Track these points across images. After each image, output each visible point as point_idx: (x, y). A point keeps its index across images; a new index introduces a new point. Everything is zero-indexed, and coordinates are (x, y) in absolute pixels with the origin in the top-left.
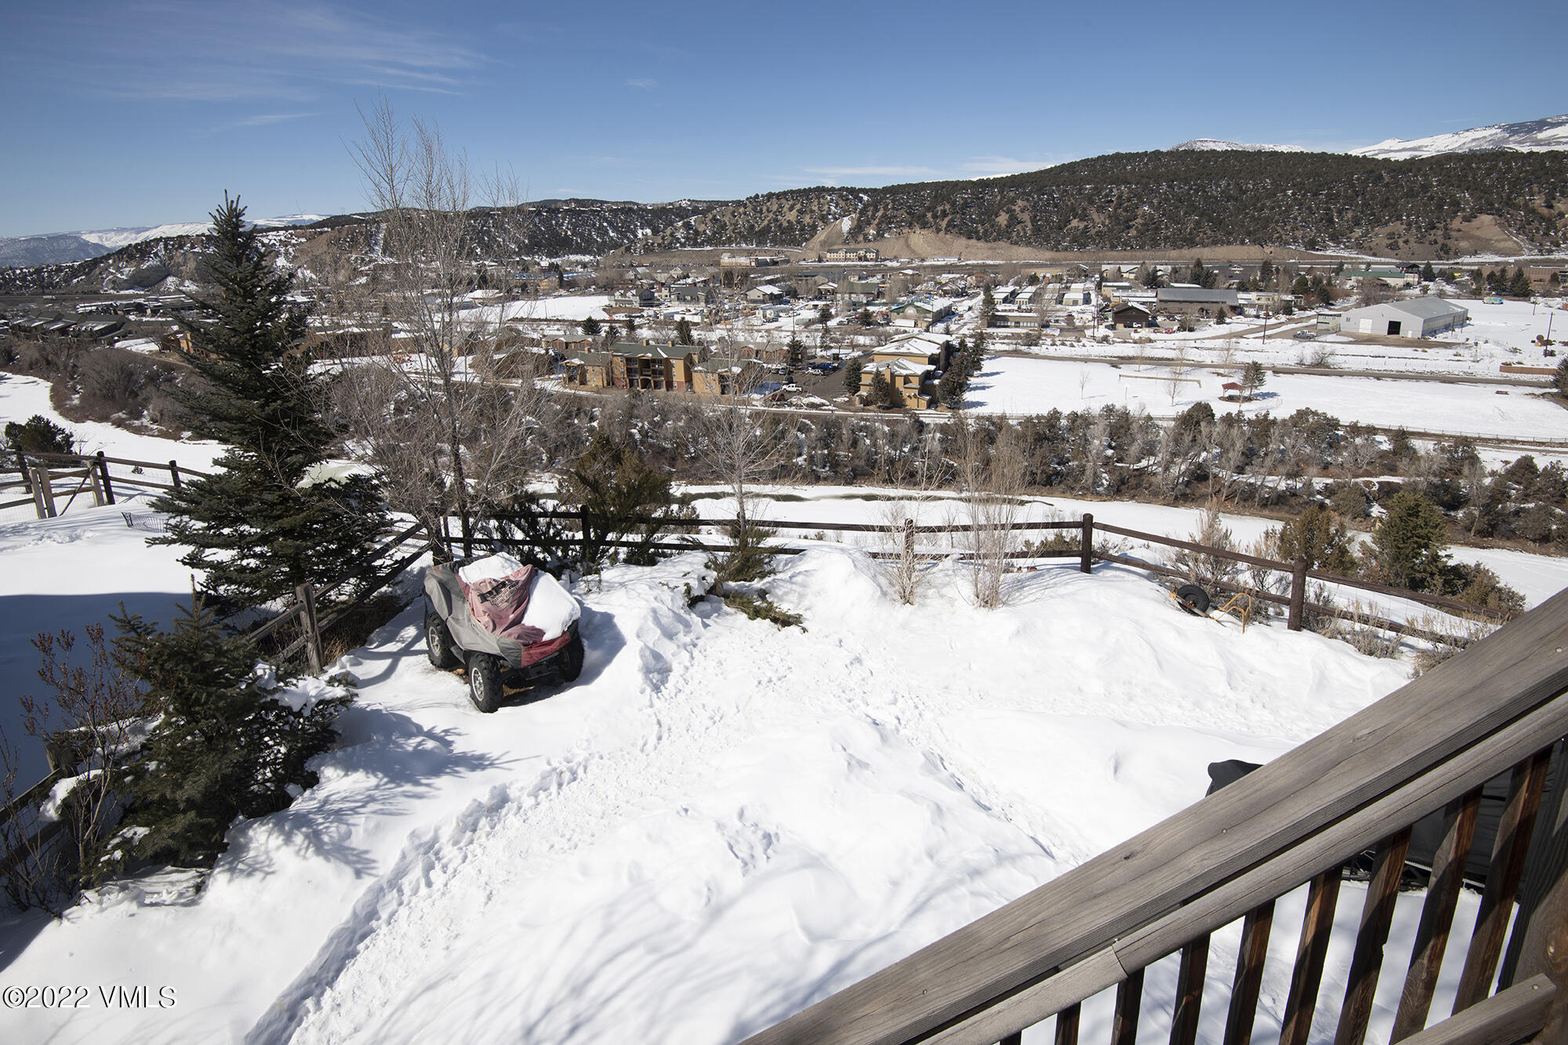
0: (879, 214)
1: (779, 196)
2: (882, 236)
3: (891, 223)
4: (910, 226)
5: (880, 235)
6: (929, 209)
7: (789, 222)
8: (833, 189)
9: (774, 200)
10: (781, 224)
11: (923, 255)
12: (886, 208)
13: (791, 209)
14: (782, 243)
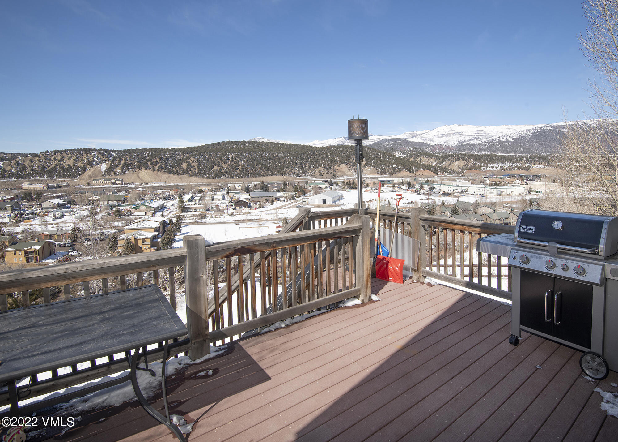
0: (122, 162)
1: (61, 152)
2: (125, 173)
3: (129, 166)
4: (139, 168)
5: (123, 172)
6: (148, 160)
7: (68, 165)
8: (95, 150)
9: (59, 154)
10: (63, 167)
11: (147, 182)
12: (126, 159)
13: (70, 158)
14: (64, 176)
